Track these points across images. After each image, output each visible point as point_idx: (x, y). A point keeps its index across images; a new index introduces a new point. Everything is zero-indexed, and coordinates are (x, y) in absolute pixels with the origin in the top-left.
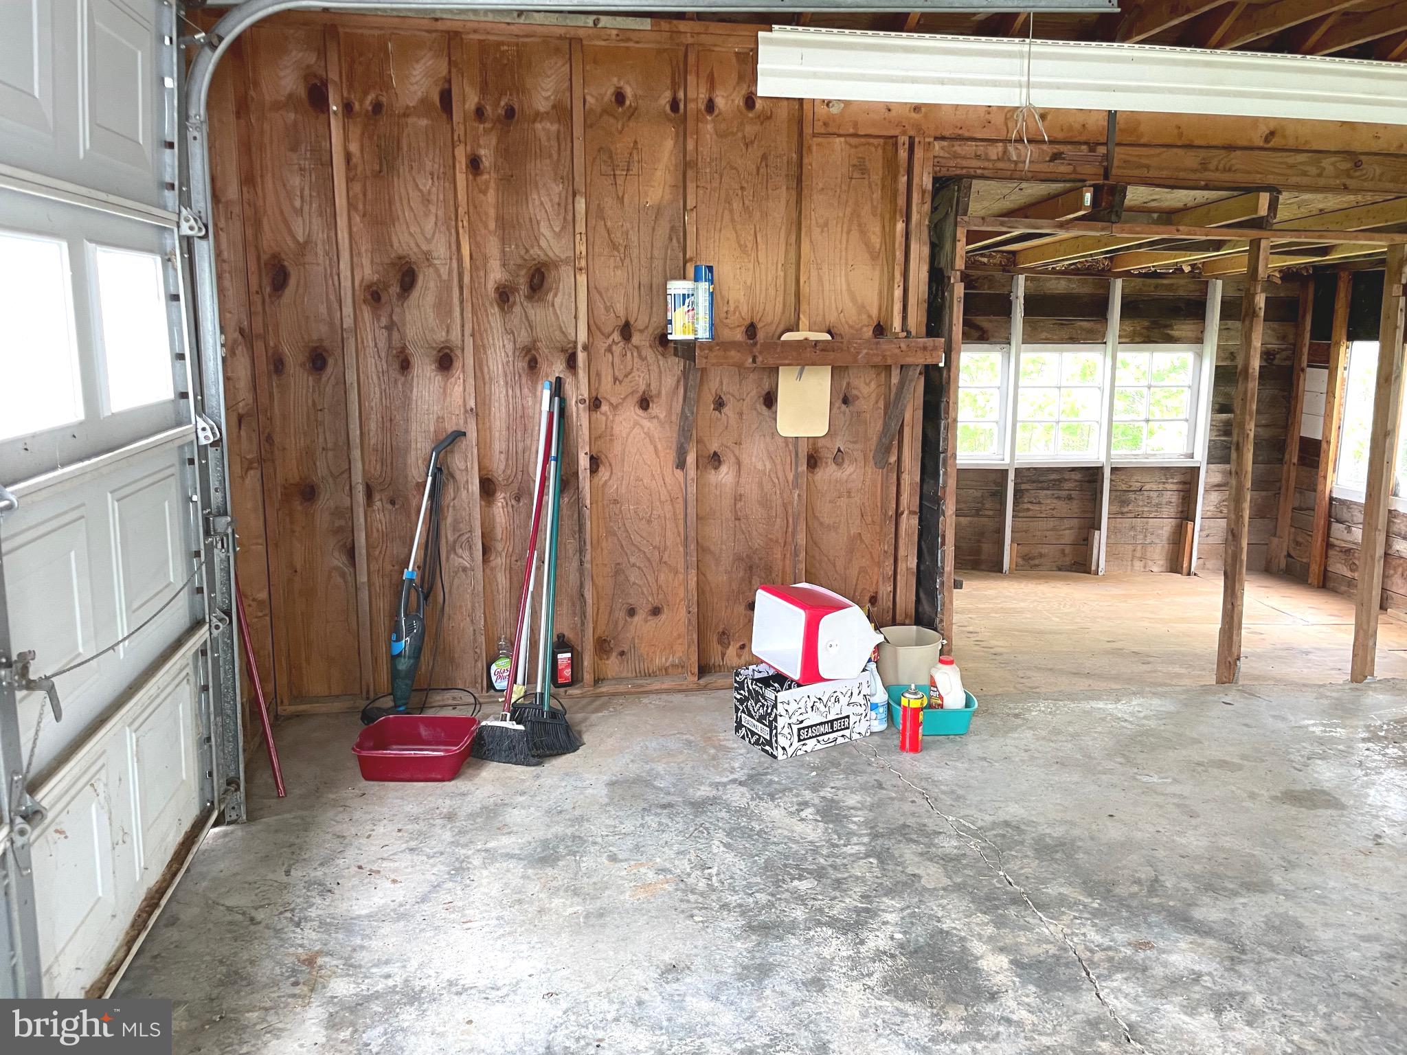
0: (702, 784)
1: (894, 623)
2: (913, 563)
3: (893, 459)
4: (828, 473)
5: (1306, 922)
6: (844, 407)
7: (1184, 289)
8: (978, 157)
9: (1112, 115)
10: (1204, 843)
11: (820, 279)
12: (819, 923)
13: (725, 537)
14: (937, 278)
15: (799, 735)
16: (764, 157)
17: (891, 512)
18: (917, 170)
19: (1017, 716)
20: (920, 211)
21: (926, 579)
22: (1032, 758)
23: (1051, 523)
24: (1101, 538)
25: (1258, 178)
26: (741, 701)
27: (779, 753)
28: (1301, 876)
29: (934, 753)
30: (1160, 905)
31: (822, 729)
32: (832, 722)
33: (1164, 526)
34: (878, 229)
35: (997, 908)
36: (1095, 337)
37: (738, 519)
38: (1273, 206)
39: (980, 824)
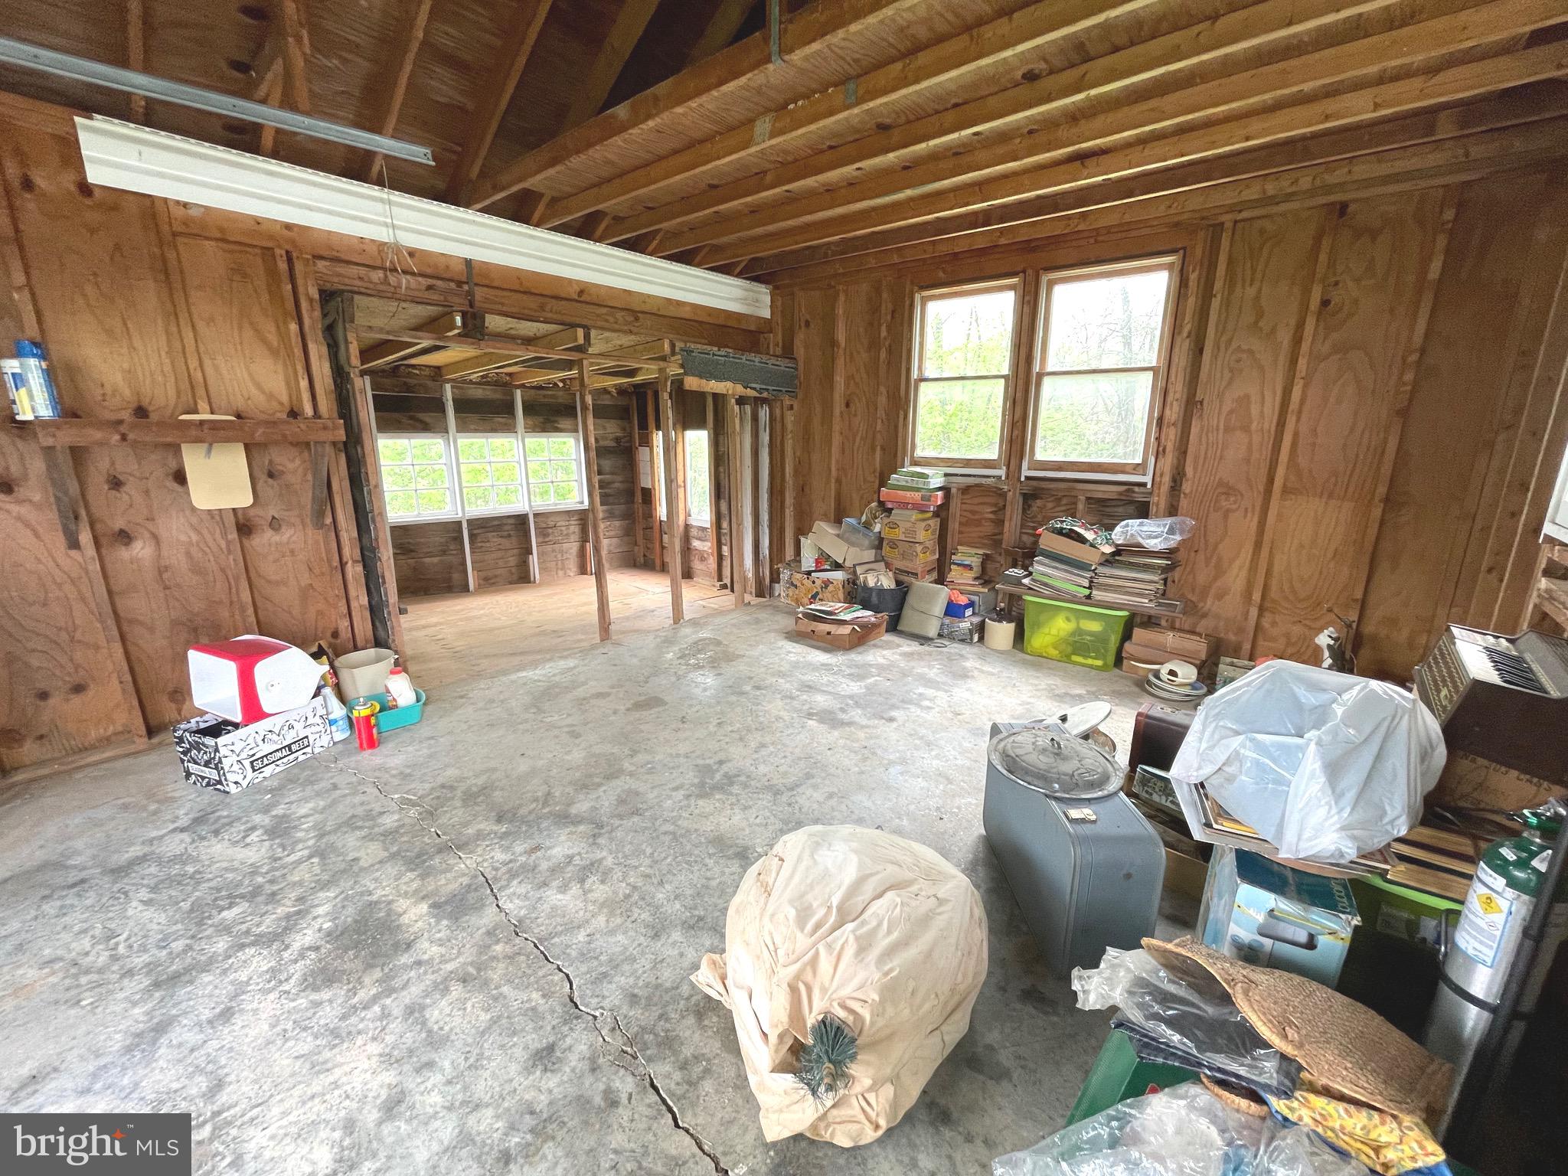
0: (133, 844)
1: (356, 649)
2: (364, 600)
3: (329, 520)
4: (264, 540)
5: (641, 790)
6: (270, 480)
7: (562, 398)
8: (360, 278)
9: (468, 263)
10: (584, 754)
11: (216, 368)
12: (242, 946)
13: (154, 606)
14: (340, 375)
15: (253, 767)
16: (117, 247)
17: (336, 563)
18: (300, 282)
19: (462, 697)
20: (312, 318)
21: (376, 610)
22: (470, 727)
23: (500, 554)
24: (534, 560)
25: (578, 321)
26: (185, 753)
27: (233, 789)
28: (641, 758)
29: (390, 745)
30: (550, 812)
31: (279, 755)
32: (289, 746)
33: (573, 547)
34: (273, 329)
35: (425, 861)
36: (509, 428)
37: (166, 588)
38: (587, 337)
39: (420, 793)
